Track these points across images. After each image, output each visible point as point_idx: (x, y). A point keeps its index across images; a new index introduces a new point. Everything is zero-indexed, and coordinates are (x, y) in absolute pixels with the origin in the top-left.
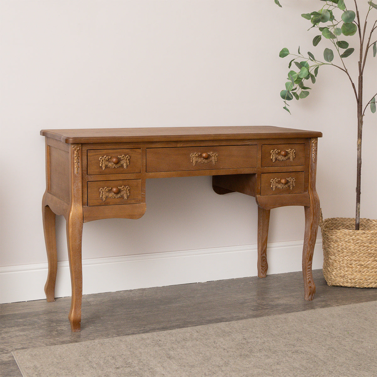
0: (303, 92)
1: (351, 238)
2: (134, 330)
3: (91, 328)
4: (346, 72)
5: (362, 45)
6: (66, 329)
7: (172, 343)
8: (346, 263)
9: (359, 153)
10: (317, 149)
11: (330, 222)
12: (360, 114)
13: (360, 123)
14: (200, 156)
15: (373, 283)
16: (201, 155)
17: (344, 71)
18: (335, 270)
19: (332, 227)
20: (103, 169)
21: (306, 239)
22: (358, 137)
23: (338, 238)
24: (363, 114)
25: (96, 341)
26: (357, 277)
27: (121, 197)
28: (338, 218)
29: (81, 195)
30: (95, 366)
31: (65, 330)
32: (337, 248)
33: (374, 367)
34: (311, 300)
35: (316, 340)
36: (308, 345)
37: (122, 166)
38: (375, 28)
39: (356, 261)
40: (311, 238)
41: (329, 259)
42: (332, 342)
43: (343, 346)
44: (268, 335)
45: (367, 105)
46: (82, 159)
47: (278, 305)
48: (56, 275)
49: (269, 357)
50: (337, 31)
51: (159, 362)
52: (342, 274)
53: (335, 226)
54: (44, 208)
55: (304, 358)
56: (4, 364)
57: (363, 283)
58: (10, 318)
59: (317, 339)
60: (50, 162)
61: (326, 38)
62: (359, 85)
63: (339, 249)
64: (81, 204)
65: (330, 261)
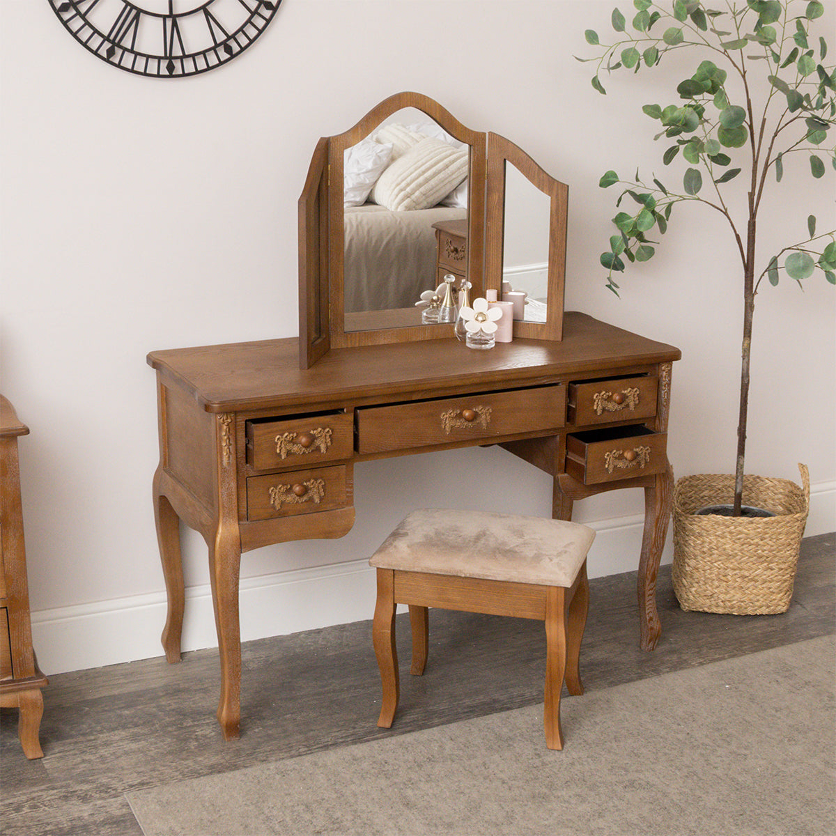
0: (642, 247)
1: (728, 530)
2: (337, 734)
3: (257, 730)
4: (726, 213)
5: (755, 163)
6: (213, 734)
7: (409, 768)
8: (717, 573)
9: (746, 365)
10: (670, 380)
11: (687, 482)
12: (749, 291)
13: (749, 307)
14: (460, 416)
15: (764, 608)
16: (461, 413)
17: (722, 211)
18: (696, 585)
19: (690, 492)
20: (283, 458)
21: (646, 543)
22: (744, 334)
23: (703, 529)
24: (755, 291)
25: (272, 766)
26: (735, 598)
27: (309, 500)
28: (702, 475)
29: (236, 504)
30: (277, 827)
31: (210, 738)
32: (700, 547)
33: (766, 817)
34: (653, 650)
35: (666, 754)
36: (652, 766)
37: (318, 449)
38: (780, 130)
39: (734, 570)
40: (655, 543)
41: (686, 565)
42: (693, 759)
43: (712, 767)
44: (580, 744)
45: (763, 275)
46: (236, 439)
47: (592, 664)
48: (183, 617)
49: (584, 801)
50: (711, 146)
51: (391, 817)
52: (708, 593)
53: (696, 489)
54: (158, 500)
55: (645, 799)
56: (115, 822)
57: (746, 608)
58: (106, 706)
59: (667, 751)
60: (167, 415)
61: (690, 162)
62: (749, 237)
63: (705, 549)
64: (236, 518)
65: (687, 568)
